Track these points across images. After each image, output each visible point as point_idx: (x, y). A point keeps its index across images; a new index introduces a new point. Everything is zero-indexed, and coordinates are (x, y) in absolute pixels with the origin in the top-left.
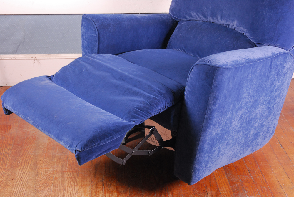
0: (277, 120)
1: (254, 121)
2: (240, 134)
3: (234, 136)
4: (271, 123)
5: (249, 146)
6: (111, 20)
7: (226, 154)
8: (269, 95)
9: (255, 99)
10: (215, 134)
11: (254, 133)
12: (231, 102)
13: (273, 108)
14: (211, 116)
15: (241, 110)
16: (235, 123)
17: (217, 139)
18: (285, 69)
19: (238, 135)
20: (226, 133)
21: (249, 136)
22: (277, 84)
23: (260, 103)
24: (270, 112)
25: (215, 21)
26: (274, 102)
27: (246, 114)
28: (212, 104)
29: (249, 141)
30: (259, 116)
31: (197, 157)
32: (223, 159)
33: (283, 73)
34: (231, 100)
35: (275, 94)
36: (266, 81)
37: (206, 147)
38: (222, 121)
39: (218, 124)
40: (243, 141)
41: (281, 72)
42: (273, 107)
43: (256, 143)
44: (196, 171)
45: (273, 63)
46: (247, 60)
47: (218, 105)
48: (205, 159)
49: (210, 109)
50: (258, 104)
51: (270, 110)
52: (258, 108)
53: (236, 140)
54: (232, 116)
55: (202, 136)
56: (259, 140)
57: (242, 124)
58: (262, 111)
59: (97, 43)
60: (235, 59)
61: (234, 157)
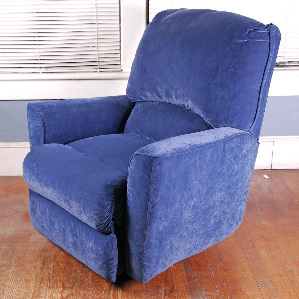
0: (244, 205)
1: (213, 210)
2: (196, 224)
3: (189, 227)
4: (236, 210)
5: (211, 236)
6: (58, 108)
7: (181, 247)
8: (227, 180)
9: (210, 186)
10: (163, 228)
11: (215, 221)
12: (177, 193)
13: (235, 194)
14: (154, 209)
15: (193, 199)
16: (187, 214)
17: (167, 232)
18: (244, 151)
19: (193, 226)
20: (177, 225)
21: (208, 226)
22: (236, 167)
23: (217, 190)
24: (232, 198)
25: (171, 101)
26: (236, 187)
27: (200, 203)
28: (153, 197)
29: (210, 231)
30: (217, 204)
31: (145, 254)
32: (179, 252)
33: (241, 155)
34: (176, 190)
35: (235, 178)
36: (221, 166)
37: (154, 242)
38: (169, 214)
39: (164, 217)
40: (202, 232)
41: (239, 155)
42: (235, 192)
43: (219, 233)
44: (146, 268)
45: (226, 146)
46: (192, 146)
47: (160, 197)
48: (154, 255)
49: (152, 202)
50: (215, 191)
51: (231, 196)
52: (216, 195)
53: (193, 232)
54: (181, 207)
55: (147, 231)
56: (223, 228)
57: (197, 213)
58: (221, 198)
59: (43, 134)
60: (177, 146)
61: (193, 249)
